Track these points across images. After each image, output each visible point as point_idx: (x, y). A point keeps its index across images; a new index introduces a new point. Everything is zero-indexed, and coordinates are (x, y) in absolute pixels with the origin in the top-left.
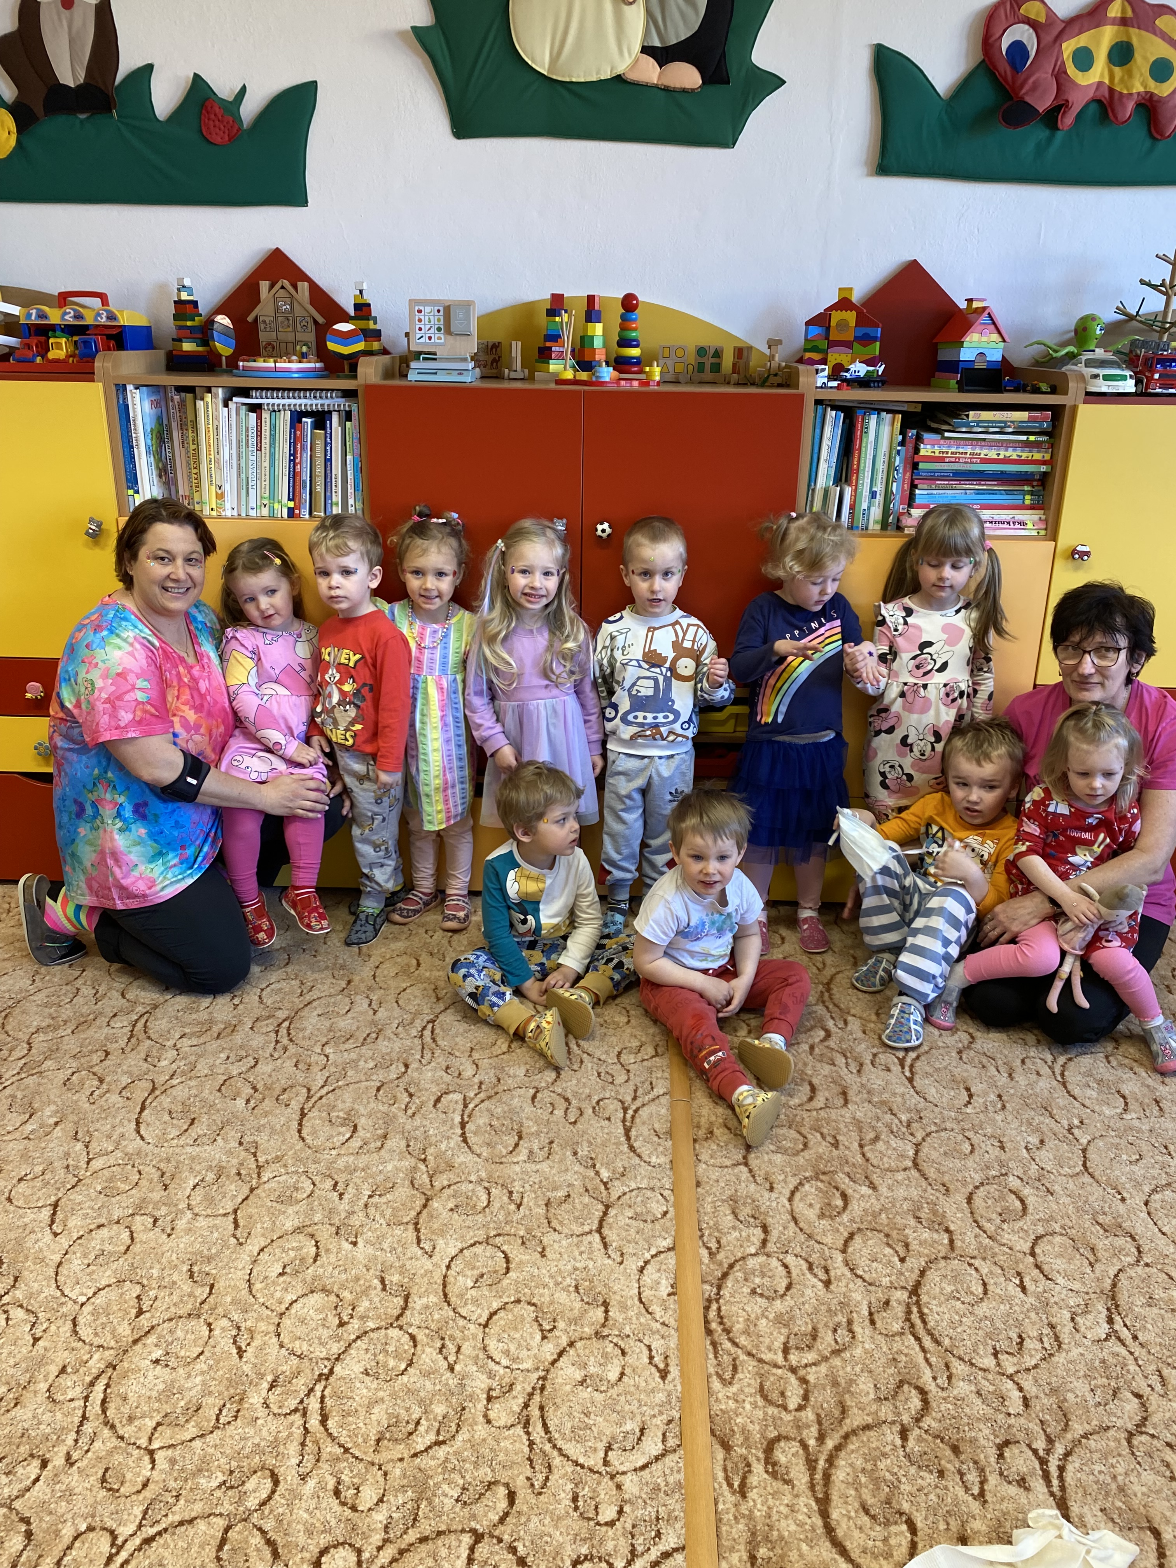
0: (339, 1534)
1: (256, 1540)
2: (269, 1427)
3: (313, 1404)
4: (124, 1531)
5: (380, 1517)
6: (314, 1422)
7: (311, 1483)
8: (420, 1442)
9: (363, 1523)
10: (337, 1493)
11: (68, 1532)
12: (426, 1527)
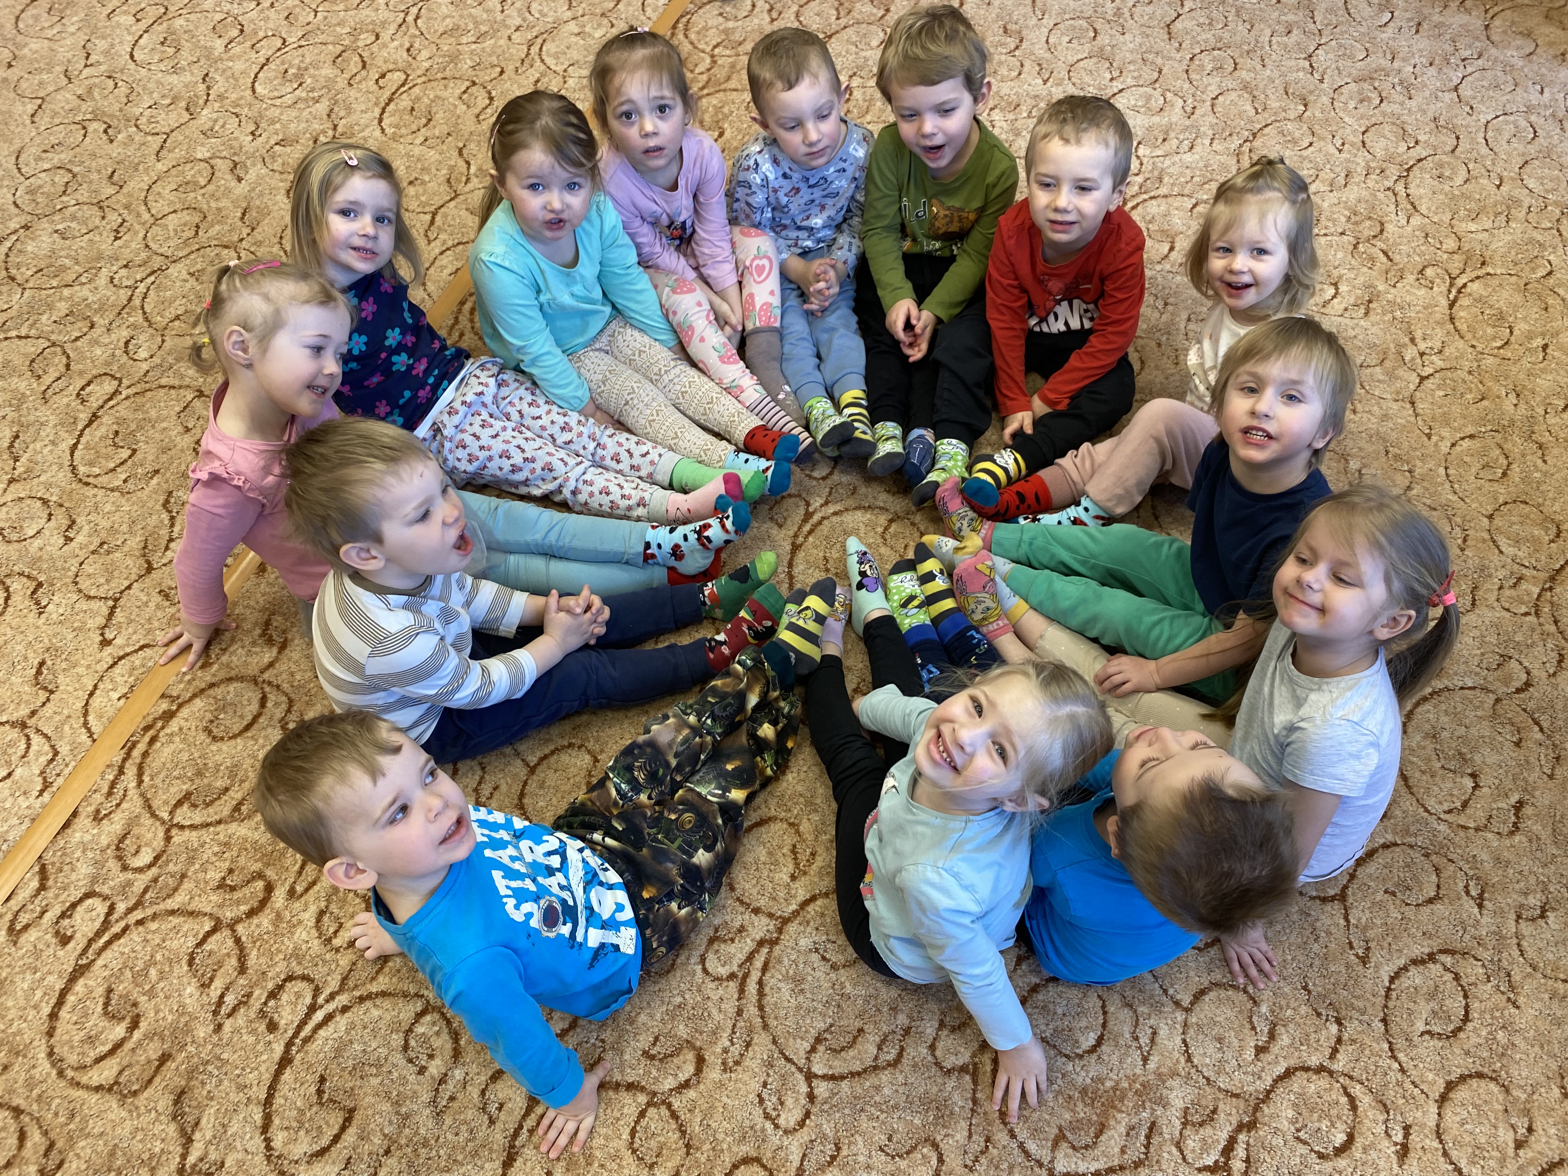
0: (401, 65)
1: (357, 59)
2: (383, 14)
3: (414, 10)
4: (290, 40)
5: (426, 65)
6: (410, 18)
7: (396, 43)
8: (464, 40)
9: (415, 64)
10: (408, 50)
11: (261, 34)
12: (448, 73)
